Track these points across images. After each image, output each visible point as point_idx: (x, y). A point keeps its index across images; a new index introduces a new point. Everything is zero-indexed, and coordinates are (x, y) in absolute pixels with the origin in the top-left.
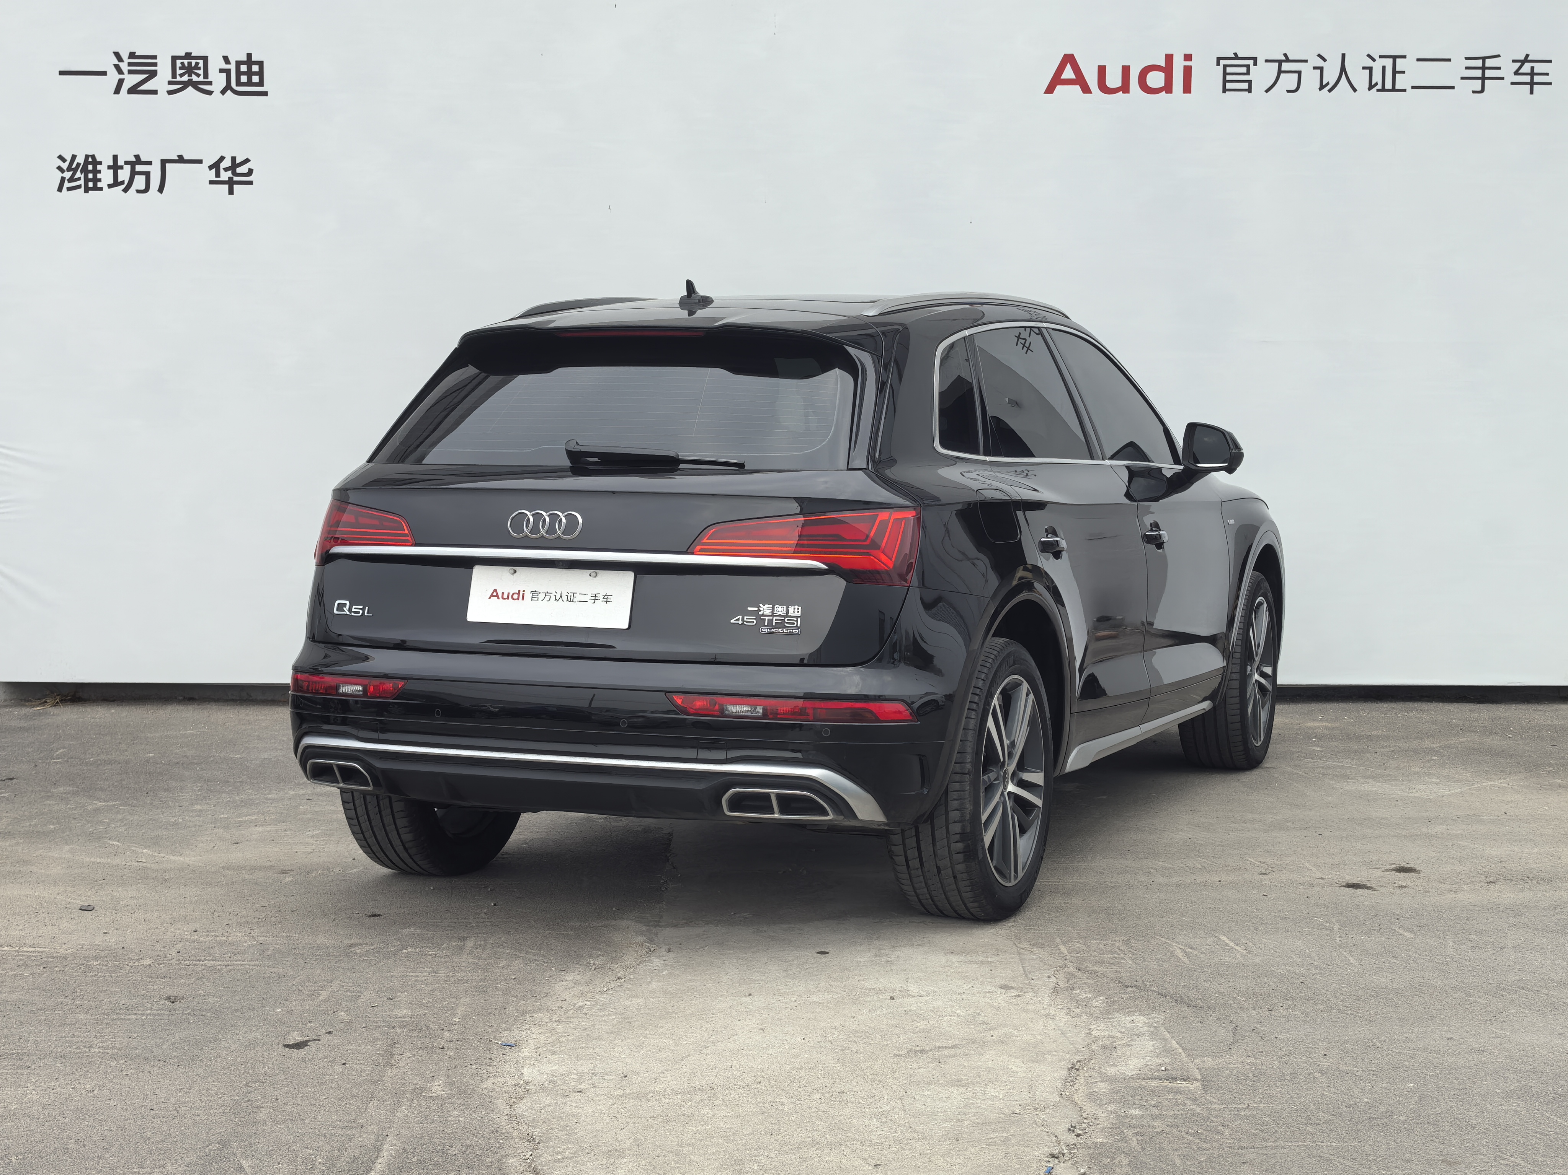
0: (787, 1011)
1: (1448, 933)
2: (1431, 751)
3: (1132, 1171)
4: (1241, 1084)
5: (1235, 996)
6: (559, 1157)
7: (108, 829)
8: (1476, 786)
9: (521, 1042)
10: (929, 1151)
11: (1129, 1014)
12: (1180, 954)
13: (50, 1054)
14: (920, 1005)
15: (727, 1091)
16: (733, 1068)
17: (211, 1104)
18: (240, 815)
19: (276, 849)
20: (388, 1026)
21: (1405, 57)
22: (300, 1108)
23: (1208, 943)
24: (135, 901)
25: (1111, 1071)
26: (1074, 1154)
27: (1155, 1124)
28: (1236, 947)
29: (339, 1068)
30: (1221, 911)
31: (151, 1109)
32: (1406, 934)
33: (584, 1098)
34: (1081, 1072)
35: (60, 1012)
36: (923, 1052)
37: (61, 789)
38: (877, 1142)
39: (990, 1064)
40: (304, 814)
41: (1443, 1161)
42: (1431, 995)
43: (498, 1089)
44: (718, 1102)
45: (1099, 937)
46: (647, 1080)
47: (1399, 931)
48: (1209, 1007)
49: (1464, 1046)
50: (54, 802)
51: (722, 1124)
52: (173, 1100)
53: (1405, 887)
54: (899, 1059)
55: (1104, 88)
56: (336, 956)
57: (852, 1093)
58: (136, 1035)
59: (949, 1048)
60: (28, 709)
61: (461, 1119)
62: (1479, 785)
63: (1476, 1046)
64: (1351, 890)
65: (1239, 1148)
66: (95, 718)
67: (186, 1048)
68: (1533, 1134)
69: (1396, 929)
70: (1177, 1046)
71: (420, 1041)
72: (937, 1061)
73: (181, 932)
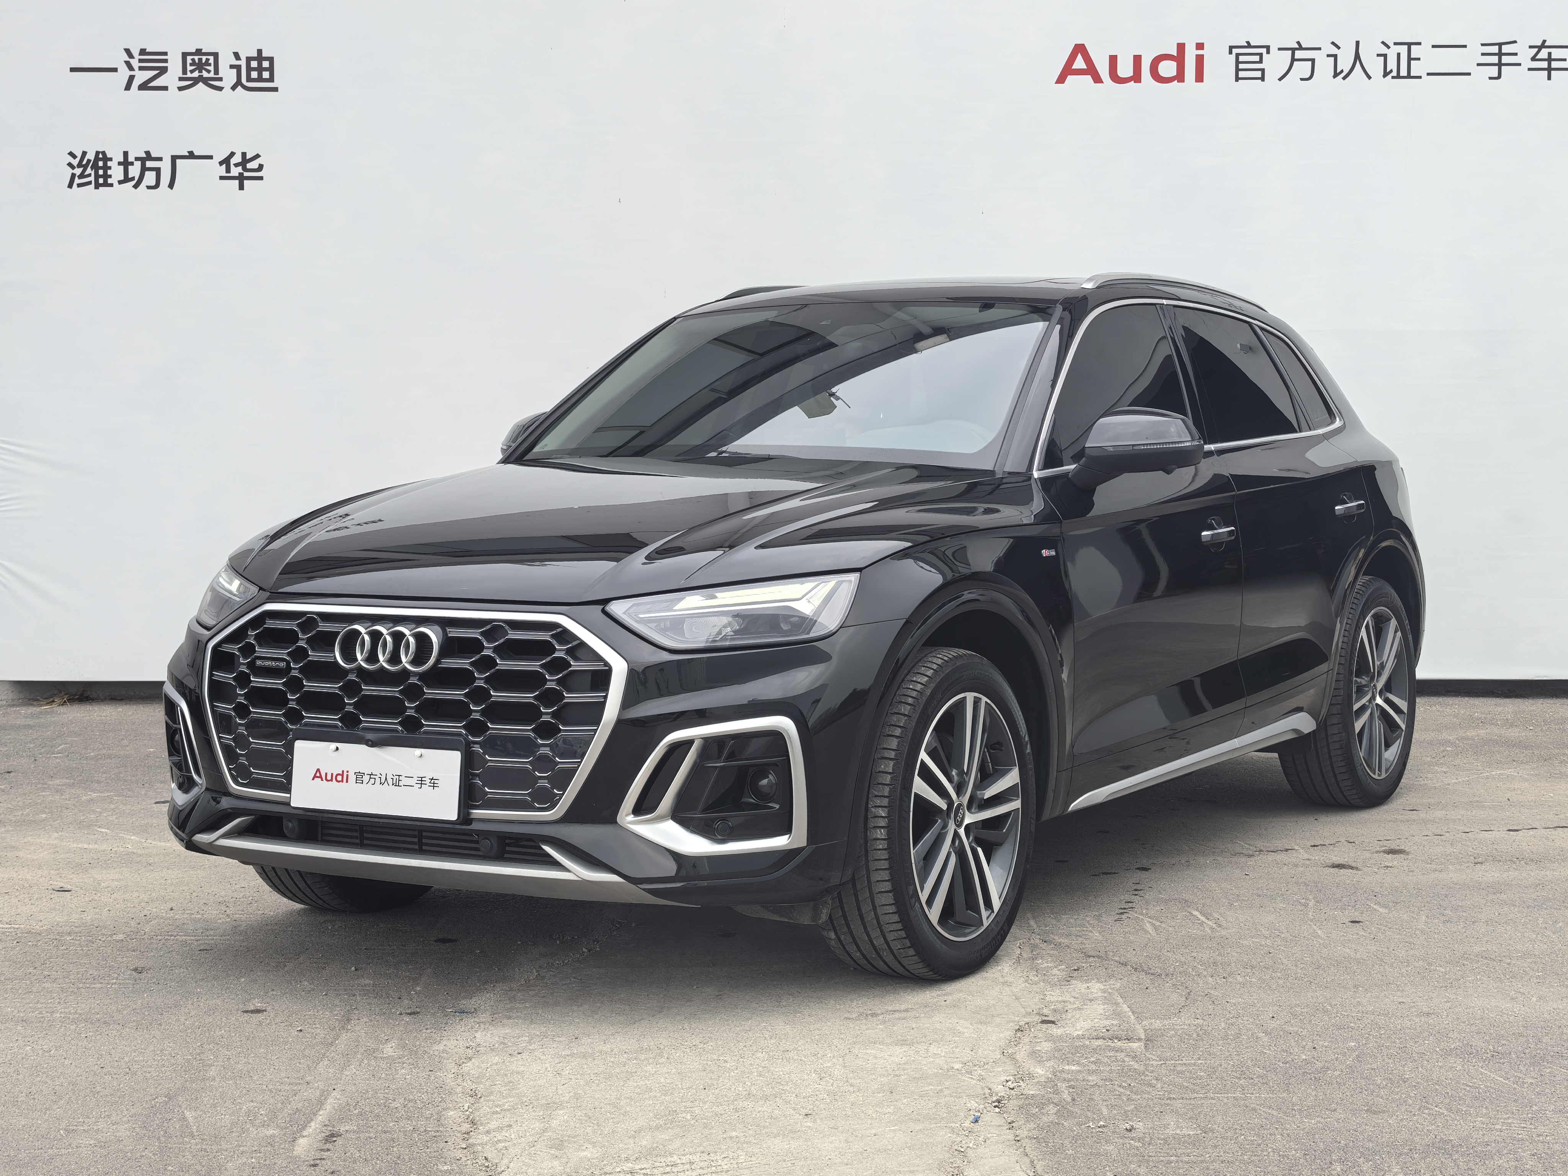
1: (1423, 909)
4: (1184, 1043)
5: (1196, 964)
6: (498, 1109)
8: (1485, 775)
9: (480, 1009)
11: (1087, 981)
12: (1149, 928)
17: (163, 1062)
20: (349, 994)
21: (1419, 44)
23: (1179, 917)
24: (116, 883)
25: (1057, 1032)
27: (1090, 1078)
28: (1207, 921)
29: (294, 1031)
30: (1199, 888)
32: (1381, 910)
34: (1027, 1033)
41: (1367, 1111)
43: (449, 1051)
45: (1071, 912)
46: (596, 1041)
47: (1374, 906)
48: (1167, 975)
49: (1414, 1010)
50: (48, 793)
51: (663, 1079)
53: (1391, 867)
54: (849, 1021)
55: (1116, 78)
58: (98, 1002)
59: (901, 1011)
60: (35, 709)
62: (1488, 774)
63: (1425, 1010)
64: (1336, 870)
65: (1167, 1099)
66: (101, 716)
67: (146, 1013)
68: (1463, 1087)
69: (1371, 905)
70: (1128, 1010)
71: (379, 1007)
72: (887, 1023)
73: (158, 911)
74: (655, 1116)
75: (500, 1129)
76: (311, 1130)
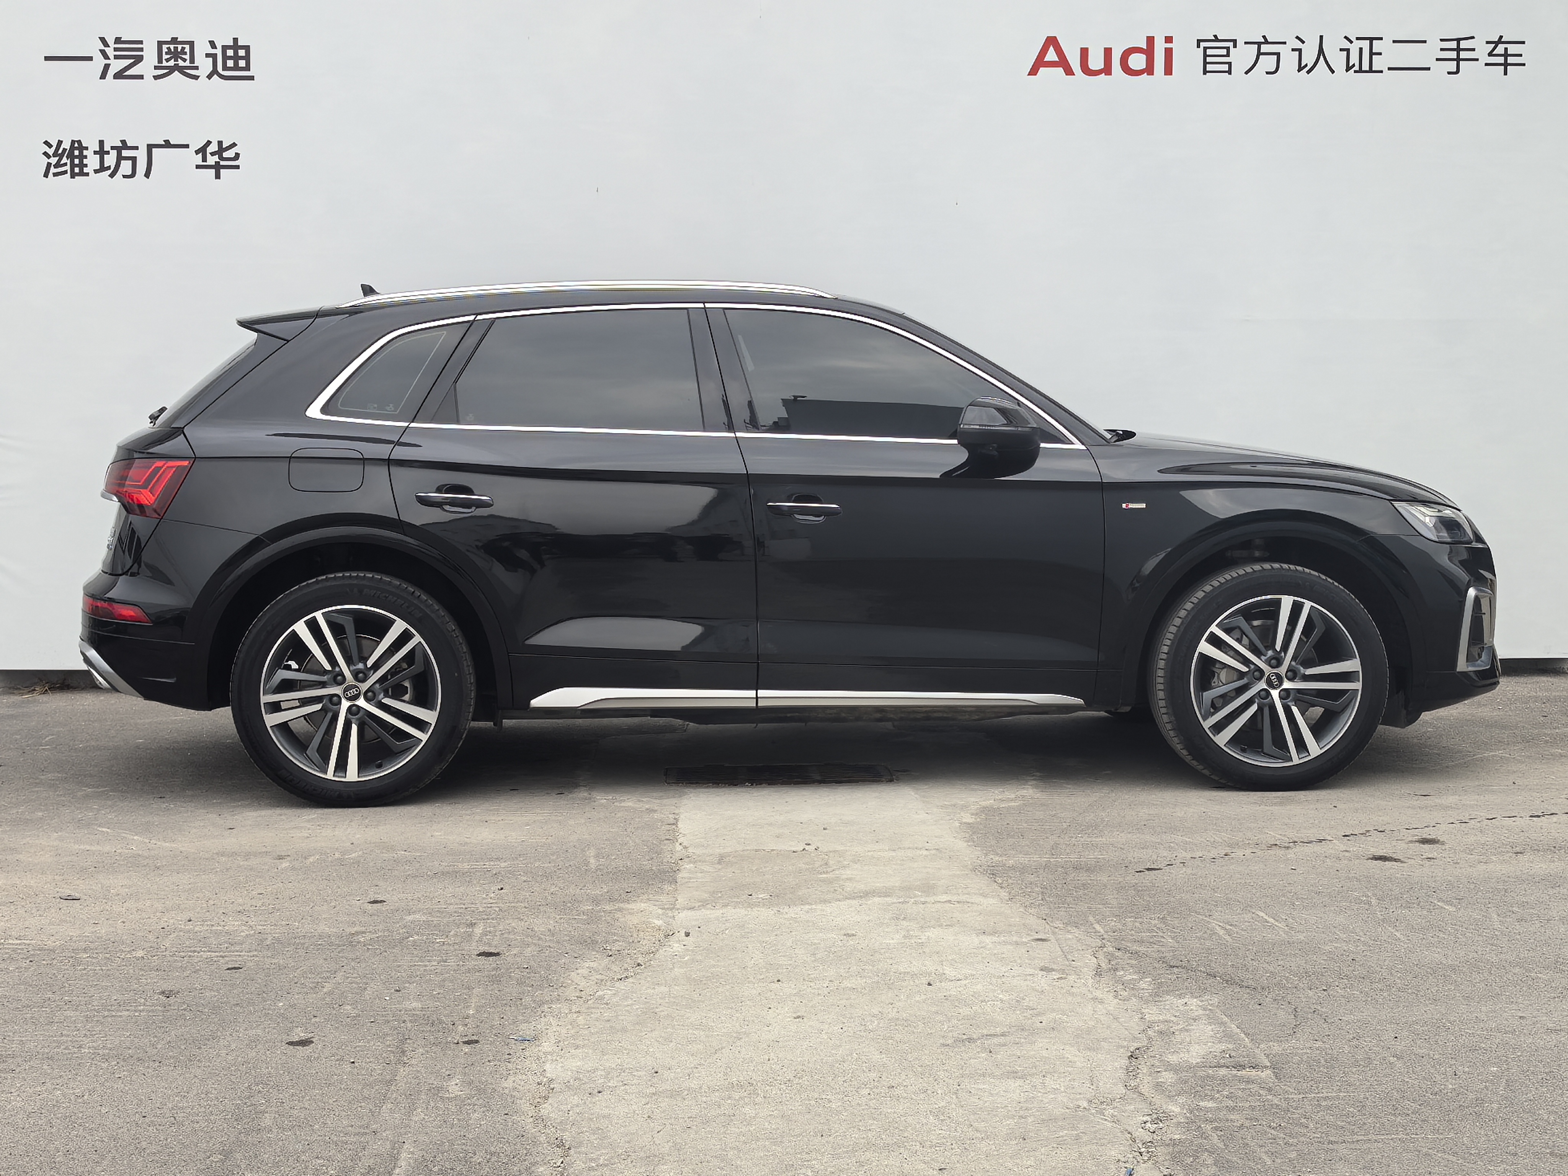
0: (820, 997)
3: (1219, 1171)
4: (1315, 1070)
5: (1287, 975)
6: (593, 1165)
7: (97, 816)
10: (995, 1153)
11: (1180, 996)
12: (1221, 932)
13: (36, 1056)
14: (960, 990)
15: (768, 1088)
16: (771, 1061)
17: (210, 1109)
19: (271, 835)
20: (398, 1021)
21: (1381, 39)
23: (1246, 919)
24: (127, 890)
25: (1173, 1059)
26: (1152, 1152)
27: (1232, 1117)
29: (348, 1068)
30: (1252, 886)
31: (146, 1116)
32: (1447, 907)
33: (614, 1097)
35: (47, 1009)
36: (970, 1040)
37: (49, 776)
38: (937, 1143)
39: (1045, 1053)
42: (1490, 971)
44: (759, 1099)
45: (1133, 915)
46: (680, 1076)
47: (1439, 903)
48: (1262, 988)
49: (1539, 1026)
50: (42, 789)
52: (169, 1105)
53: (1433, 858)
56: (338, 946)
57: (902, 1088)
58: (128, 1034)
60: (17, 697)
61: (482, 1122)
64: (1380, 863)
66: (84, 705)
67: (183, 1047)
69: (1435, 902)
70: (1238, 1031)
71: (433, 1035)
72: (988, 1050)
73: (175, 922)
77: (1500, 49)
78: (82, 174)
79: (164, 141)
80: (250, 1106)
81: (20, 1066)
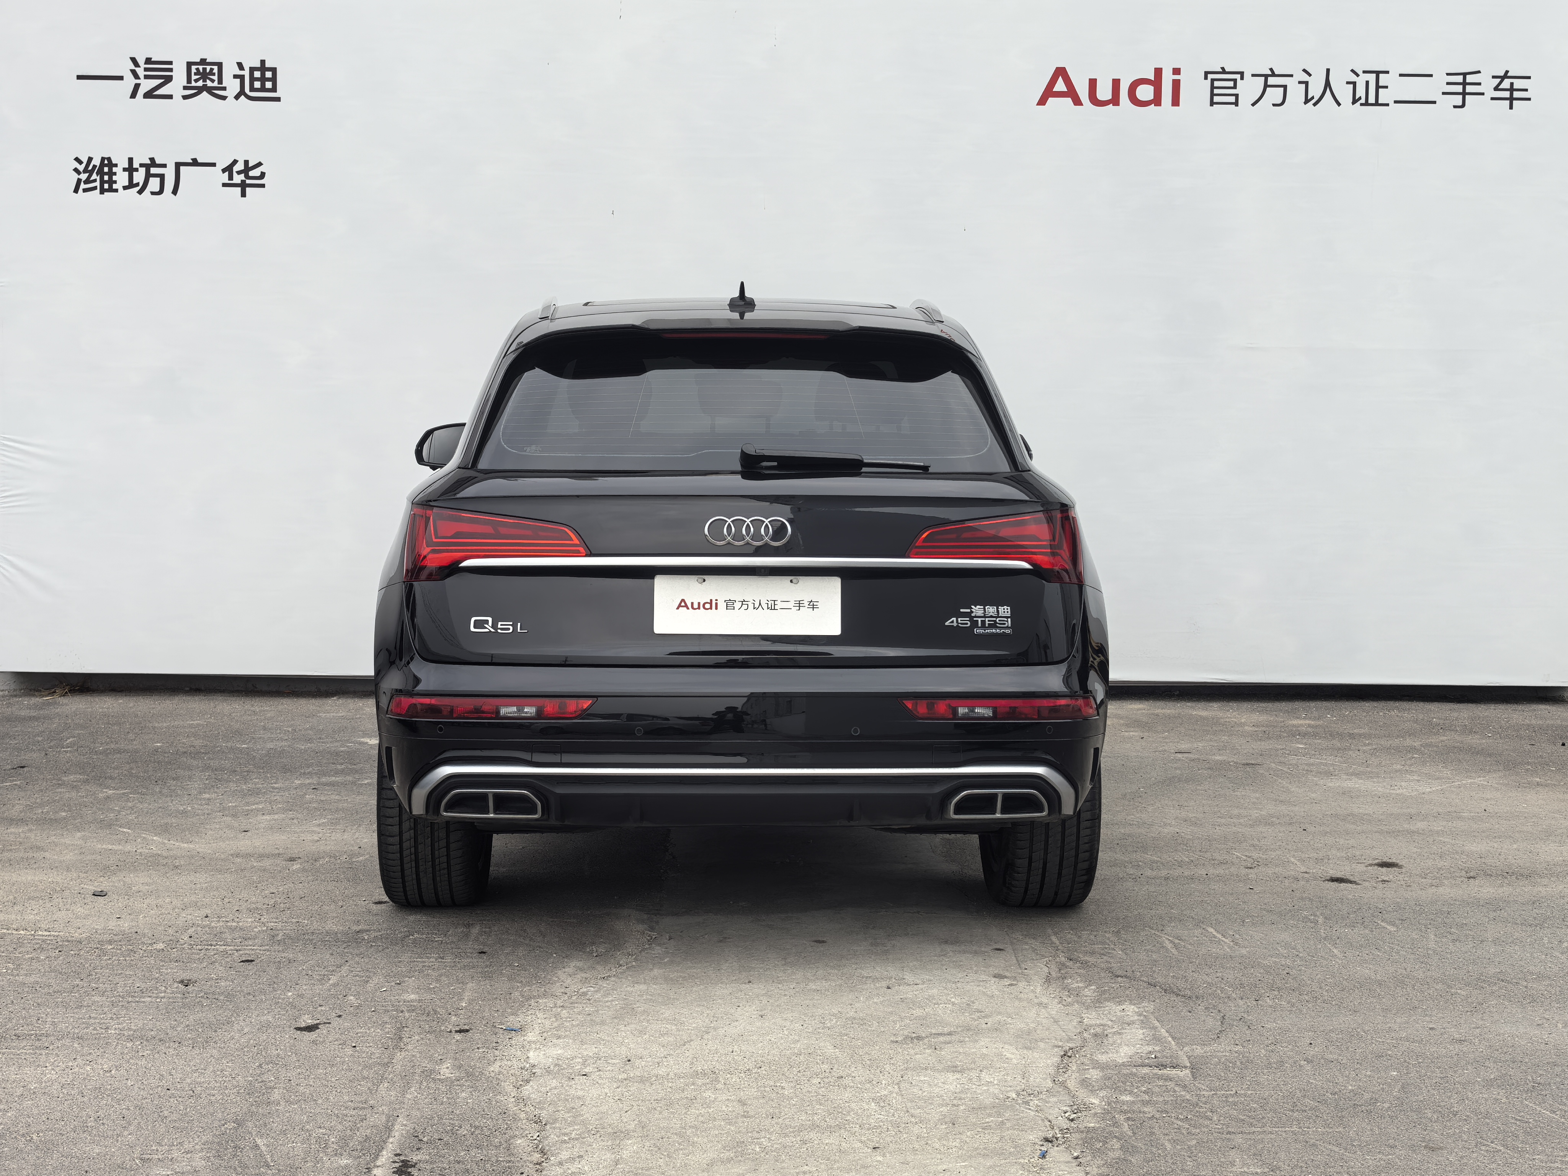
0: (786, 998)
1: (1429, 926)
2: (1413, 749)
4: (1230, 1071)
5: (1223, 986)
6: (566, 1138)
7: (118, 817)
8: (1456, 784)
9: (526, 1026)
10: (926, 1135)
11: (1120, 1003)
12: (1169, 946)
13: (67, 1035)
14: (916, 993)
15: (729, 1076)
16: (734, 1053)
17: (225, 1084)
18: (248, 804)
19: (283, 837)
20: (396, 1010)
21: (1387, 72)
22: (312, 1089)
23: (1196, 934)
24: (147, 887)
25: (1102, 1058)
26: (1067, 1138)
27: (1146, 1109)
28: (1223, 939)
29: (349, 1051)
30: (1208, 903)
31: (168, 1089)
32: (1388, 927)
33: (589, 1081)
34: (1073, 1060)
35: (76, 994)
36: (919, 1038)
37: (72, 777)
38: (875, 1126)
39: (985, 1051)
40: (310, 803)
41: (1425, 1147)
42: (1413, 986)
43: (505, 1072)
44: (719, 1086)
45: (1090, 928)
46: (650, 1064)
47: (1382, 924)
48: (1197, 997)
49: (1446, 1036)
50: (65, 790)
51: (724, 1107)
52: (188, 1081)
53: (1388, 881)
54: (896, 1045)
55: (1094, 100)
56: (344, 942)
57: (850, 1078)
58: (151, 1018)
59: (945, 1034)
60: (37, 699)
61: (469, 1101)
62: (1459, 783)
63: (1457, 1036)
64: (1335, 884)
65: (1227, 1134)
66: (103, 708)
67: (200, 1030)
68: (1513, 1121)
69: (1379, 922)
70: (1167, 1035)
71: (428, 1024)
72: (933, 1047)
73: (193, 917)
74: (724, 1148)
75: (572, 1160)
76: (384, 1160)
77: (1506, 84)
78: (111, 190)
79: (192, 159)
80: (261, 1082)
81: (53, 1044)
